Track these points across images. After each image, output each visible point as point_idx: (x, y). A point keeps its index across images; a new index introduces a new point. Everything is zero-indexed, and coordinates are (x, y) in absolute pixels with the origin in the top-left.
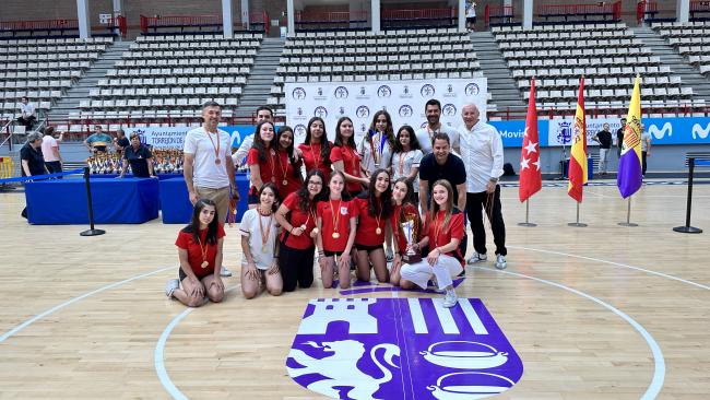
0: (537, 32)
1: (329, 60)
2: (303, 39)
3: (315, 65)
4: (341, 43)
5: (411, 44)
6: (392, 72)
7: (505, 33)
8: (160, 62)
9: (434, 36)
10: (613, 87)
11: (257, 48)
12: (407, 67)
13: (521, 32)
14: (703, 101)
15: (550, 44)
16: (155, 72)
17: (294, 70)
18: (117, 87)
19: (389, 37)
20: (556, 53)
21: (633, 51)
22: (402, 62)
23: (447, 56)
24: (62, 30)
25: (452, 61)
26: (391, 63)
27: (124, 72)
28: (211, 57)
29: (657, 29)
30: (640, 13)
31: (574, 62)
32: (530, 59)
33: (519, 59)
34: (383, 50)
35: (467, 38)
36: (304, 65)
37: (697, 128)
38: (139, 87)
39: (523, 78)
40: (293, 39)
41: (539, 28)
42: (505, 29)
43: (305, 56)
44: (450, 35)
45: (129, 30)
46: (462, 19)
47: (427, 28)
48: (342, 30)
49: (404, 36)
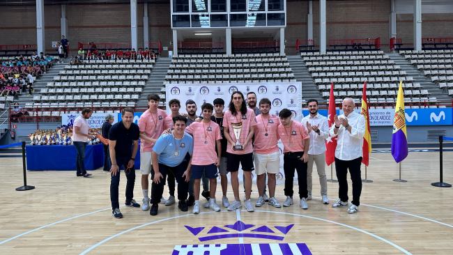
0: (329, 56)
1: (199, 71)
2: (183, 59)
3: (190, 74)
4: (208, 61)
5: (251, 63)
6: (239, 79)
7: (309, 56)
8: (89, 72)
9: (265, 57)
10: (378, 90)
11: (153, 64)
12: (249, 76)
13: (319, 56)
14: (435, 98)
15: (338, 63)
16: (87, 78)
17: (177, 77)
18: (59, 87)
19: (237, 58)
20: (342, 68)
21: (389, 67)
22: (246, 73)
23: (274, 70)
24: (27, 51)
25: (277, 73)
26: (239, 73)
27: (65, 78)
28: (123, 69)
29: (402, 55)
30: (391, 45)
31: (353, 74)
32: (326, 72)
33: (318, 72)
34: (234, 65)
35: (285, 59)
36: (183, 74)
37: (433, 115)
38: (75, 87)
39: (322, 84)
40: (177, 59)
41: (331, 53)
42: (309, 54)
43: (184, 69)
44: (275, 57)
45: (70, 52)
46: (283, 47)
47: (260, 53)
48: (208, 54)
49: (246, 58)
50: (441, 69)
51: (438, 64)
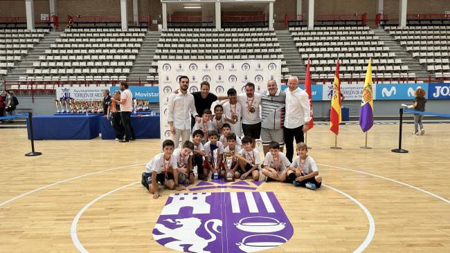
0: (317, 31)
1: (189, 46)
2: (173, 33)
3: (180, 48)
4: (197, 35)
5: (240, 37)
6: (228, 54)
7: (297, 31)
8: (80, 46)
9: (254, 32)
10: (362, 65)
11: (143, 38)
12: (237, 51)
13: (307, 31)
14: (414, 74)
15: (324, 38)
16: (77, 51)
17: (167, 51)
18: (51, 61)
19: (226, 32)
20: (327, 44)
21: (373, 43)
22: (235, 48)
23: (262, 45)
24: (16, 24)
25: (265, 48)
26: (228, 48)
27: (56, 51)
28: (113, 43)
29: (387, 31)
30: (377, 20)
31: (338, 49)
32: (312, 47)
33: (305, 47)
34: (223, 40)
35: (274, 34)
36: (173, 49)
37: (410, 90)
38: (67, 61)
39: (308, 59)
40: (166, 32)
41: (318, 29)
42: (297, 29)
43: (174, 43)
44: (264, 32)
45: (60, 25)
46: (272, 22)
47: (250, 27)
48: (197, 28)
49: (235, 32)
50: (423, 45)
51: (421, 40)
